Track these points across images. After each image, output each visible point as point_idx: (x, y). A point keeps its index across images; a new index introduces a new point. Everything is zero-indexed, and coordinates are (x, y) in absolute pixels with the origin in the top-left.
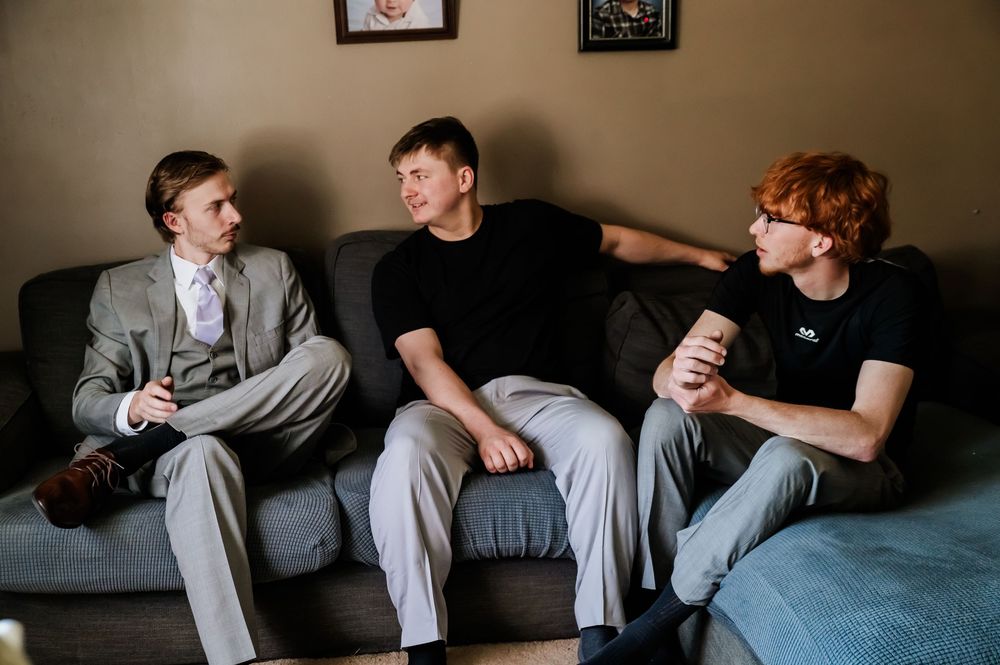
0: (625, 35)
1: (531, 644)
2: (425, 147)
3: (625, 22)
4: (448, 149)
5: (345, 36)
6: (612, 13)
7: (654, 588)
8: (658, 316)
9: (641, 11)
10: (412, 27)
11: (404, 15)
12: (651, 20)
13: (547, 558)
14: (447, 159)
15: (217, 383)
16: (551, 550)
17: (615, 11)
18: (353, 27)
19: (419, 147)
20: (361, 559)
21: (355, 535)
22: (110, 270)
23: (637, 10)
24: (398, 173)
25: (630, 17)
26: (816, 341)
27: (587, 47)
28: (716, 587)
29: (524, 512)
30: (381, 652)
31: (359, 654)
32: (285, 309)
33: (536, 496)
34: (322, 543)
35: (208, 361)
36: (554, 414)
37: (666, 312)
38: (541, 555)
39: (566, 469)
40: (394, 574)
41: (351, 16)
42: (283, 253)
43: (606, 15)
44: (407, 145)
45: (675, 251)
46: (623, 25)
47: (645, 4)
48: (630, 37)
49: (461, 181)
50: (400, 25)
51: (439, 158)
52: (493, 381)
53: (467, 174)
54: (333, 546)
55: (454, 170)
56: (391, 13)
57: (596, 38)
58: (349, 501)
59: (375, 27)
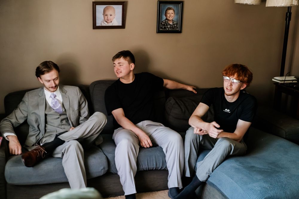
0: (169, 29)
1: (155, 192)
2: (122, 57)
3: (169, 25)
4: (128, 58)
5: (95, 27)
6: (165, 23)
7: (190, 176)
8: (180, 104)
9: (173, 23)
10: (113, 25)
11: (111, 22)
12: (175, 25)
13: (160, 170)
14: (128, 61)
15: (63, 123)
16: (162, 168)
17: (166, 22)
18: (98, 25)
19: (121, 57)
20: (112, 172)
21: (111, 165)
22: (28, 92)
23: (172, 23)
24: (114, 63)
25: (170, 24)
26: (230, 112)
27: (159, 31)
28: (209, 176)
29: (155, 158)
30: (116, 196)
31: (110, 197)
32: (79, 103)
33: (158, 153)
34: (104, 168)
35: (59, 118)
36: (160, 132)
37: (181, 102)
38: (159, 169)
39: (166, 146)
40: (123, 176)
41: (97, 22)
42: (78, 87)
43: (164, 24)
44: (118, 56)
45: (181, 86)
46: (168, 26)
47: (174, 21)
48: (170, 29)
49: (131, 67)
50: (110, 24)
51: (126, 60)
52: (141, 122)
53: (133, 65)
54: (106, 169)
55: (129, 64)
56: (108, 21)
57: (161, 29)
58: (110, 156)
59: (103, 25)
